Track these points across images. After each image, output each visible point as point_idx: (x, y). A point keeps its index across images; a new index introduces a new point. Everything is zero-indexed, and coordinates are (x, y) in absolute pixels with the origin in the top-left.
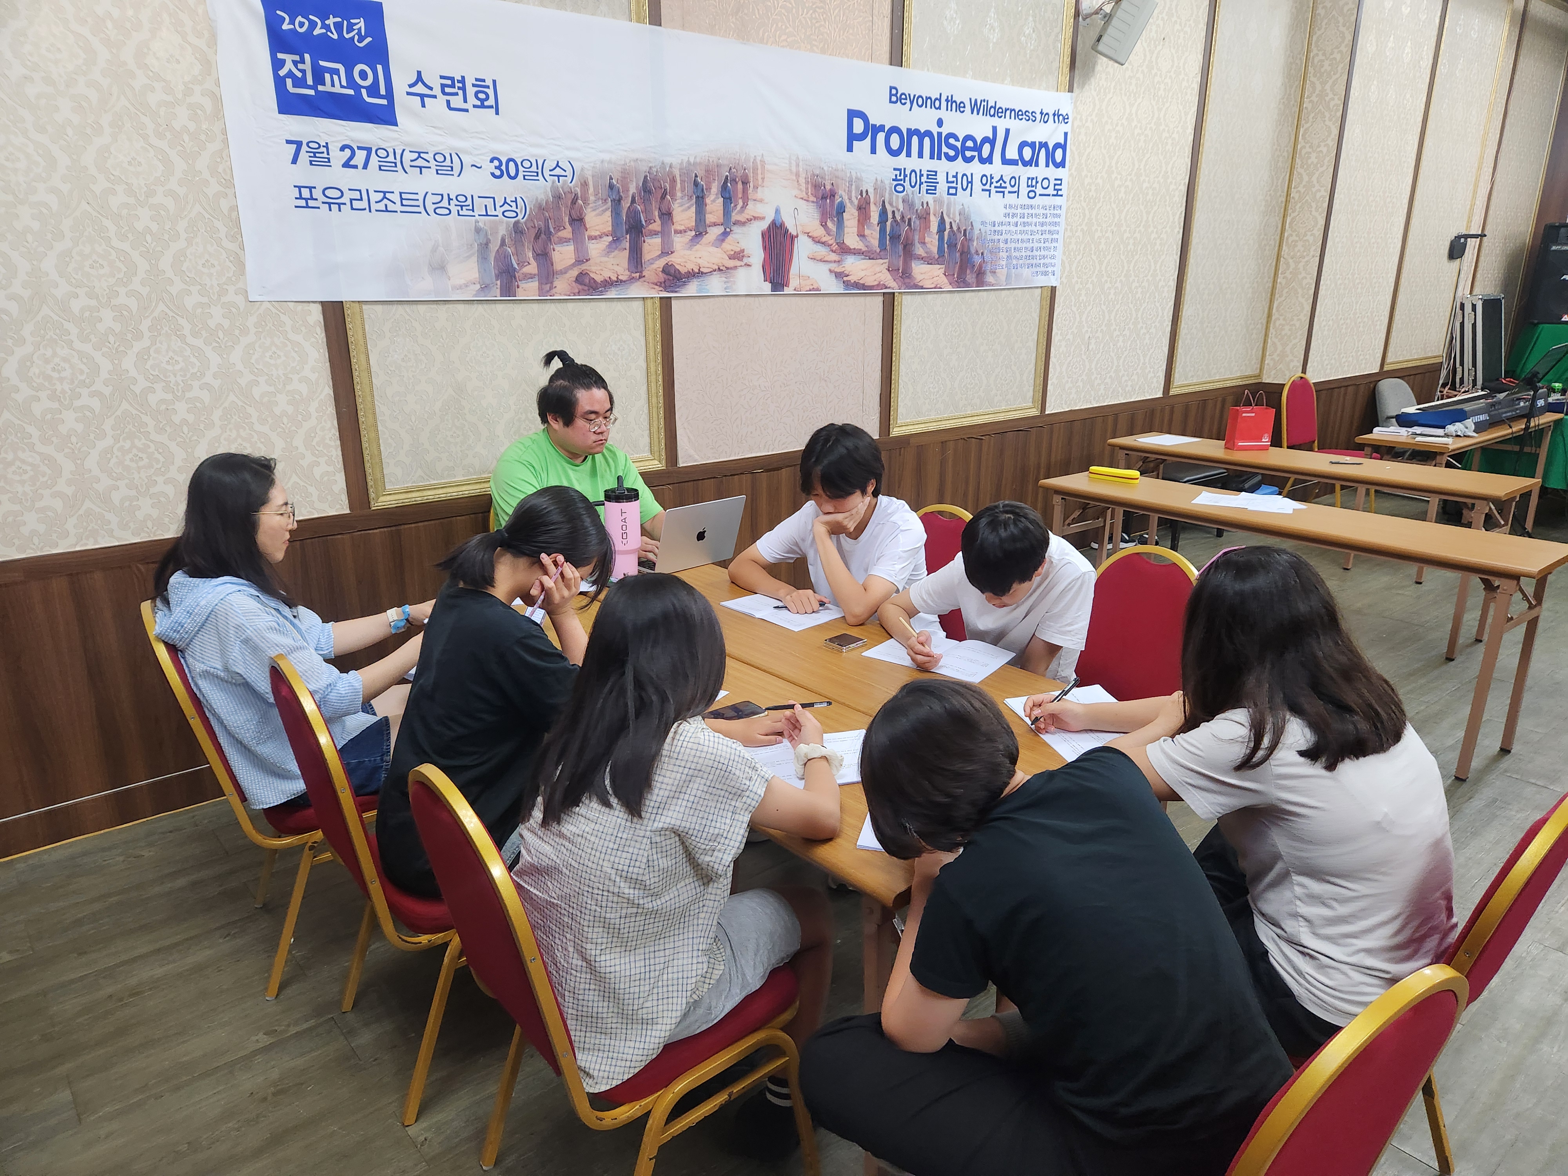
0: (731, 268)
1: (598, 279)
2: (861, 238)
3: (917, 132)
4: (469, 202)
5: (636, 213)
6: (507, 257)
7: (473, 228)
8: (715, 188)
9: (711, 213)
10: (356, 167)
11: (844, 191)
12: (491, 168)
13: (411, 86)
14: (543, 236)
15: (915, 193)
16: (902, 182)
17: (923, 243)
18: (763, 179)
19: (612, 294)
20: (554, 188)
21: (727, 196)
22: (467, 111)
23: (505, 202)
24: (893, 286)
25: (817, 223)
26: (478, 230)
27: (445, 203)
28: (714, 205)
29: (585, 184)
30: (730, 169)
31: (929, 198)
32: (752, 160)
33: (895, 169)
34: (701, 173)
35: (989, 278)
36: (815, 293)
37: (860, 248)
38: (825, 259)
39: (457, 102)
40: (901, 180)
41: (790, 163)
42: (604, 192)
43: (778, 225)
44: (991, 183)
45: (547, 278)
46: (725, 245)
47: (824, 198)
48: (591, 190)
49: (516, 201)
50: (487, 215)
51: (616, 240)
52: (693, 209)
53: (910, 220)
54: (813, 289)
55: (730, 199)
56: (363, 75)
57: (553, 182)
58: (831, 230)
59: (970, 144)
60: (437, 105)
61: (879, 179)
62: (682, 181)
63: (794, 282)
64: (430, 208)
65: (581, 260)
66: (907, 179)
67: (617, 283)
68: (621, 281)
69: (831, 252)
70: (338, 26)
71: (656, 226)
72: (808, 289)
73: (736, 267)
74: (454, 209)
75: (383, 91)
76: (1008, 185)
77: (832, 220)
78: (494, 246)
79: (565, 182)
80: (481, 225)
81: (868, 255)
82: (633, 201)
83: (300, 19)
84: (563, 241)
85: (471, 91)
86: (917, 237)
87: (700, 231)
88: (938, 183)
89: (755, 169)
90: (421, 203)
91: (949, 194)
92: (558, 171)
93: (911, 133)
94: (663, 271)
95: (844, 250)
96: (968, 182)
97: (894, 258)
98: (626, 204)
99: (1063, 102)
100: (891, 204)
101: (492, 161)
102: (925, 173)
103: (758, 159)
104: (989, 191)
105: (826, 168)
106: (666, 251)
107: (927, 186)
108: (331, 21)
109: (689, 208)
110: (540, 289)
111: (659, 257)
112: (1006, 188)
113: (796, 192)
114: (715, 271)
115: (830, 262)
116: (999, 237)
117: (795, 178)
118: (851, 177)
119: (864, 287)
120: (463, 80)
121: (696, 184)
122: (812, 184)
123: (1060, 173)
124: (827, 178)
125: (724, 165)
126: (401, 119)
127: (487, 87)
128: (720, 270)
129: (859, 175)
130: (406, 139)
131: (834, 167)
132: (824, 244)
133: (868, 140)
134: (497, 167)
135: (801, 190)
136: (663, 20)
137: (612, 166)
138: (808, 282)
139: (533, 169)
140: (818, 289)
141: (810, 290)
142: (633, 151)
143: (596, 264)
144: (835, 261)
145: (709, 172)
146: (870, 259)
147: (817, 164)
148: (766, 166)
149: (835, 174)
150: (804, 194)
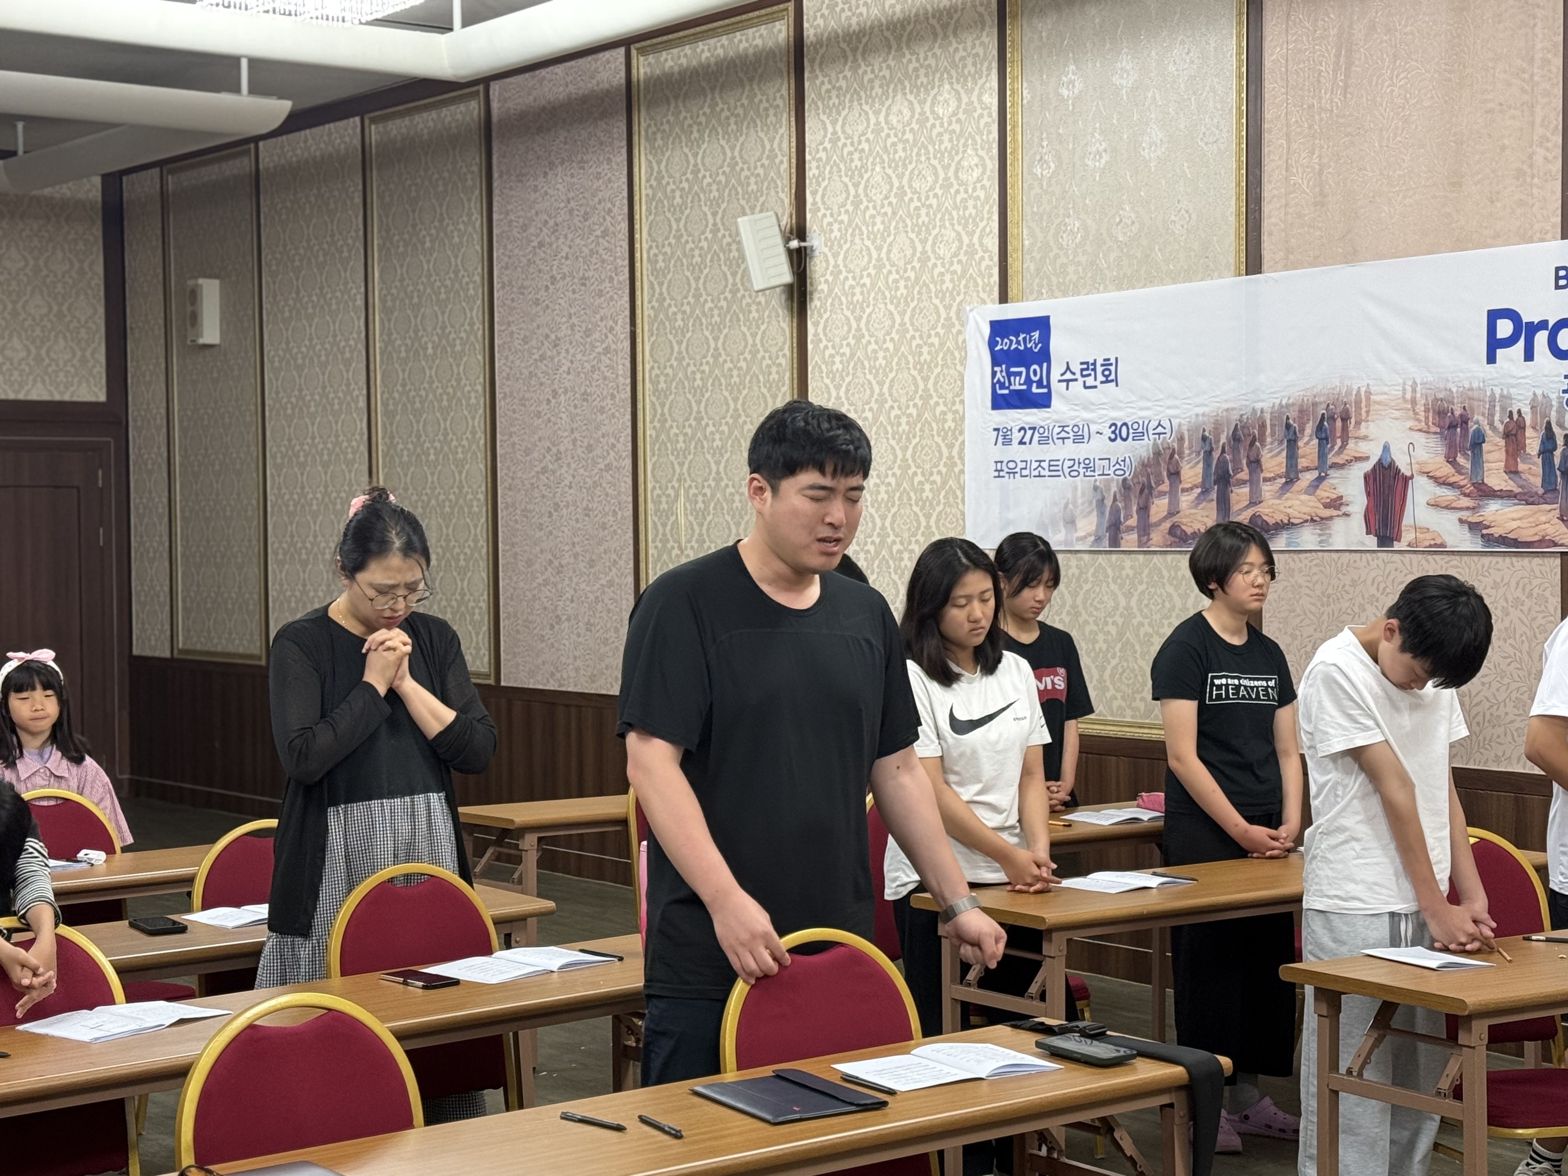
0: (1327, 519)
1: (1189, 531)
4: (1092, 464)
5: (1225, 462)
8: (1309, 429)
9: (1303, 457)
10: (1025, 443)
11: (1483, 415)
12: (1108, 432)
13: (1062, 375)
14: (1146, 491)
18: (1368, 412)
20: (1155, 445)
21: (1323, 435)
22: (1095, 387)
23: (1117, 462)
25: (1442, 459)
26: (1096, 488)
27: (1076, 467)
28: (1308, 447)
29: (1181, 439)
32: (1354, 392)
34: (1293, 414)
36: (1438, 550)
37: (1509, 488)
38: (1454, 505)
41: (1404, 390)
42: (1197, 444)
43: (1386, 464)
45: (1144, 530)
46: (1318, 492)
47: (1452, 426)
48: (1186, 444)
49: (1124, 461)
50: (1103, 474)
51: (1205, 492)
52: (1284, 454)
54: (1436, 545)
55: (1327, 439)
56: (1035, 372)
58: (1463, 467)
60: (1077, 387)
61: (1539, 392)
63: (1408, 536)
64: (1067, 471)
65: (1173, 512)
69: (1461, 497)
70: (1025, 339)
71: (1244, 475)
72: (1427, 544)
73: (1331, 518)
74: (1082, 471)
75: (1045, 383)
77: (1465, 455)
78: (1109, 502)
80: (1098, 483)
81: (1526, 498)
83: (1006, 340)
85: (1099, 369)
87: (1291, 477)
89: (1358, 403)
90: (1060, 468)
92: (1160, 430)
95: (1485, 493)
98: (1216, 455)
101: (1110, 427)
103: (1363, 390)
105: (1454, 390)
106: (1254, 501)
108: (1022, 336)
109: (1279, 453)
110: (1139, 541)
111: (1247, 507)
113: (1410, 423)
114: (1306, 521)
115: (1461, 509)
117: (1410, 406)
118: (1493, 393)
119: (1516, 543)
121: (1288, 426)
122: (1434, 411)
125: (1321, 403)
126: (1054, 402)
127: (1111, 364)
128: (1313, 520)
129: (1505, 392)
130: (1055, 417)
131: (1467, 386)
132: (1452, 485)
133: (1521, 343)
134: (1113, 432)
135: (1419, 420)
136: (1265, 267)
137: (1206, 419)
138: (1428, 536)
139: (1140, 430)
140: (1442, 545)
141: (1431, 546)
142: (1226, 401)
143: (1186, 516)
144: (1468, 508)
145: (1303, 413)
146: (1528, 504)
147: (1442, 385)
148: (1372, 397)
149: (1468, 395)
150: (1423, 424)
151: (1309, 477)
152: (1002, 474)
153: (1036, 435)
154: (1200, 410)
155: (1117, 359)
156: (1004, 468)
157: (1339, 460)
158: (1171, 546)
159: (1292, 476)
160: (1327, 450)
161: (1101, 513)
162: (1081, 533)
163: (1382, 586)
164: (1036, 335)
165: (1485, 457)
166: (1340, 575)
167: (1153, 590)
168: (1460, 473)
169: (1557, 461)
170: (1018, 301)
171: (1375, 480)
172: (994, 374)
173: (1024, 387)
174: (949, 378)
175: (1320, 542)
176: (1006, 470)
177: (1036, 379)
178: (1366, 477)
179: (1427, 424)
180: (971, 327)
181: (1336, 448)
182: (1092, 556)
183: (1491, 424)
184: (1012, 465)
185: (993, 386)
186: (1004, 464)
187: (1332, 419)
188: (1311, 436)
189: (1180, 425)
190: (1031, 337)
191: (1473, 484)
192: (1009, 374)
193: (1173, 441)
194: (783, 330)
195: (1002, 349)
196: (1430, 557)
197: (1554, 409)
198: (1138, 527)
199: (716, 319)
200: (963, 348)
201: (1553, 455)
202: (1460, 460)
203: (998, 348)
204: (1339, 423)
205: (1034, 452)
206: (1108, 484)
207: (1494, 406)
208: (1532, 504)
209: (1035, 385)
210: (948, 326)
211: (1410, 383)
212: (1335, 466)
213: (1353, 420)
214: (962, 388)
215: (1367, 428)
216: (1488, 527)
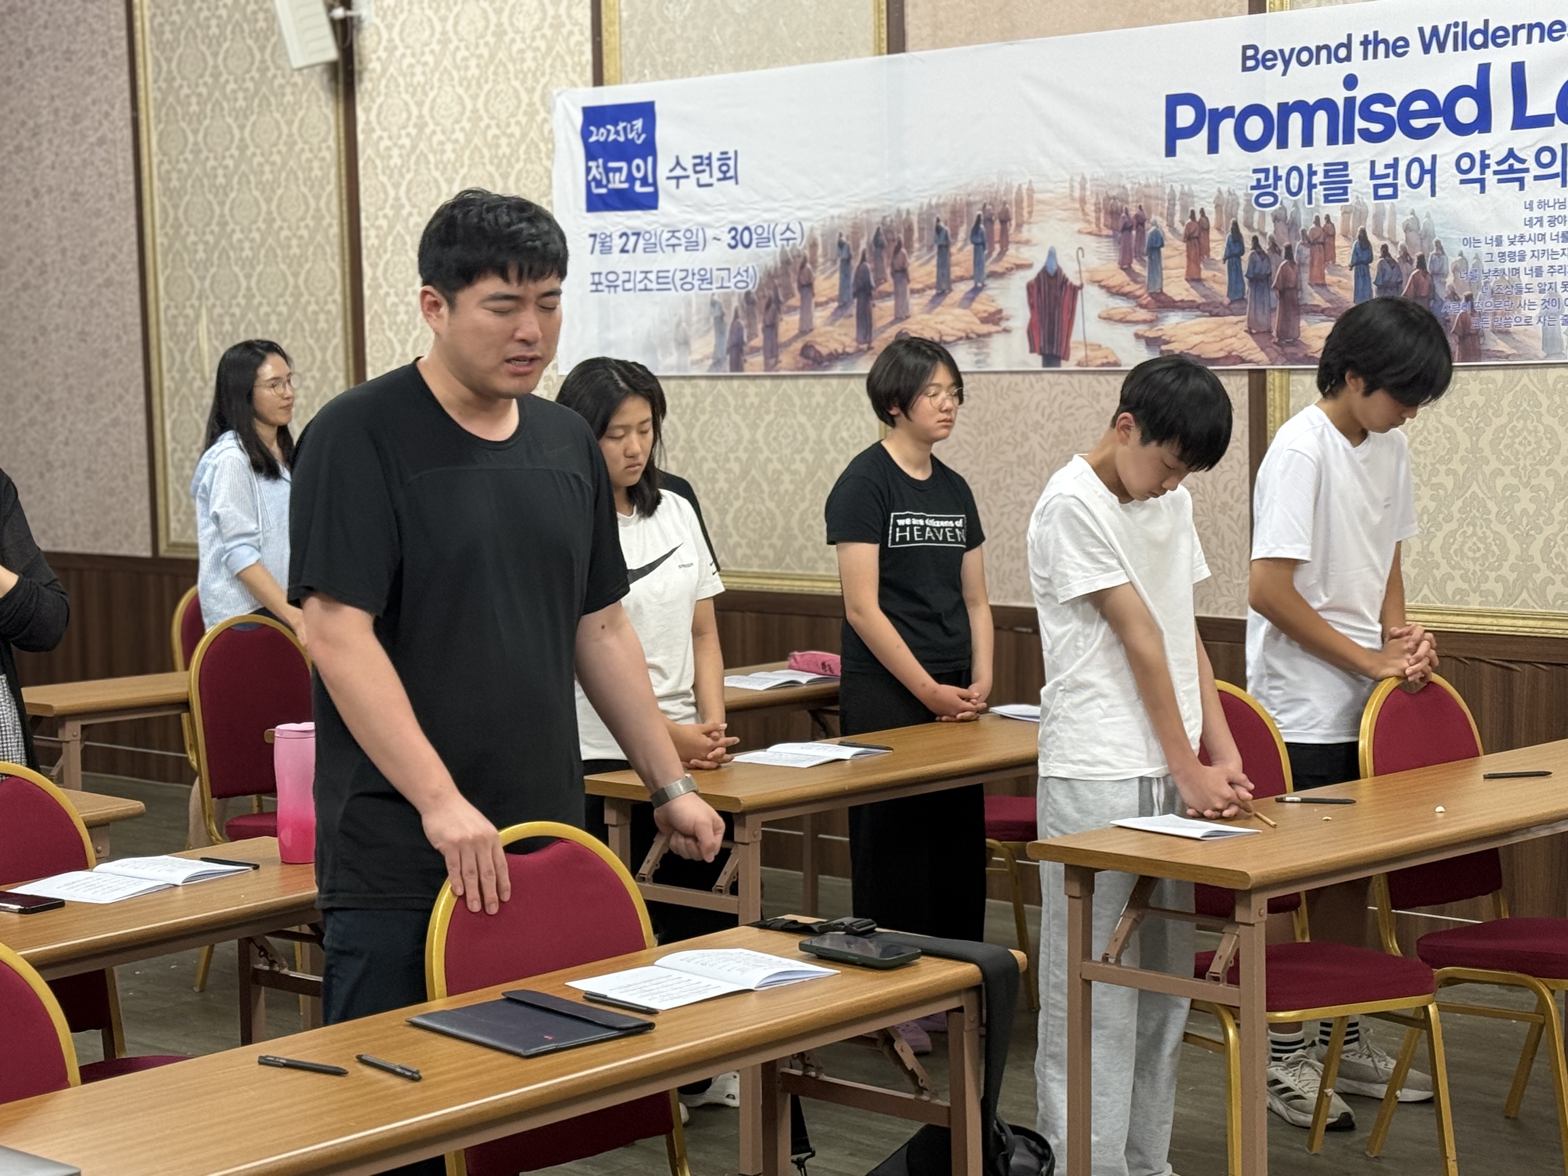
0: (985, 335)
1: (824, 351)
2: (1194, 284)
4: (708, 276)
7: (709, 301)
8: (963, 232)
9: (957, 265)
10: (627, 251)
11: (1161, 215)
12: (727, 238)
13: (671, 171)
14: (773, 306)
15: (1300, 205)
16: (1271, 190)
18: (1030, 213)
19: (838, 370)
20: (783, 252)
21: (979, 240)
22: (711, 185)
23: (739, 273)
24: (1259, 357)
25: (1115, 266)
26: (713, 304)
27: (689, 279)
28: (962, 253)
29: (813, 246)
30: (985, 206)
32: (1015, 190)
33: (1256, 171)
36: (1112, 369)
37: (1191, 298)
38: (1129, 318)
39: (705, 178)
40: (1269, 186)
41: (1072, 187)
42: (833, 251)
43: (1051, 272)
44: (1484, 167)
45: (772, 351)
46: (976, 306)
47: (1127, 229)
48: (820, 251)
49: (747, 271)
50: (722, 287)
51: (843, 306)
52: (934, 262)
53: (1289, 249)
54: (1108, 364)
55: (983, 244)
56: (638, 168)
57: (783, 246)
58: (1139, 275)
59: (1423, 105)
60: (689, 185)
61: (1224, 189)
62: (921, 230)
63: (1077, 354)
65: (805, 329)
66: (1282, 184)
67: (843, 356)
68: (848, 354)
69: (1138, 309)
70: (625, 129)
72: (1099, 362)
74: (696, 283)
75: (650, 180)
76: (1531, 164)
77: (1141, 261)
78: (729, 320)
79: (794, 245)
80: (716, 298)
81: (1210, 309)
82: (863, 259)
83: (602, 130)
85: (716, 164)
86: (1305, 276)
88: (1350, 182)
89: (1019, 203)
90: (670, 280)
91: (1377, 197)
92: (788, 234)
95: (1164, 304)
96: (1423, 171)
97: (1260, 312)
98: (855, 263)
100: (1249, 227)
101: (730, 232)
102: (1320, 170)
103: (1025, 187)
104: (1482, 182)
105: (1129, 186)
106: (901, 315)
107: (1325, 189)
108: (621, 125)
109: (929, 261)
111: (892, 323)
112: (1527, 170)
114: (961, 339)
115: (1137, 322)
116: (1517, 264)
117: (1077, 206)
120: (709, 157)
121: (939, 230)
122: (1106, 211)
124: (1130, 199)
125: (975, 203)
126: (662, 202)
127: (729, 159)
128: (968, 338)
129: (1186, 188)
130: (664, 220)
131: (1143, 182)
132: (1127, 295)
133: (1204, 133)
134: (734, 238)
135: (1088, 222)
136: (910, 43)
137: (842, 221)
138: (1099, 353)
139: (765, 235)
140: (1116, 364)
141: (1103, 365)
142: (866, 201)
143: (821, 335)
144: (1145, 322)
145: (955, 213)
146: (1212, 315)
147: (1114, 181)
148: (1037, 196)
149: (1145, 194)
150: (1093, 226)
151: (962, 289)
152: (600, 287)
153: (641, 242)
154: (835, 212)
155: (736, 152)
156: (603, 280)
157: (998, 268)
158: (803, 369)
159: (944, 286)
160: (984, 257)
161: (720, 332)
162: (696, 356)
163: (1047, 412)
164: (639, 124)
165: (1165, 263)
166: (1000, 401)
167: (782, 421)
168: (1136, 282)
169: (1245, 266)
170: (616, 83)
171: (1039, 290)
172: (588, 170)
173: (625, 186)
174: (533, 174)
175: (978, 362)
176: (606, 283)
177: (639, 175)
178: (1030, 287)
179: (1098, 226)
180: (558, 115)
181: (995, 254)
182: (709, 382)
183: (1171, 225)
184: (612, 277)
185: (588, 184)
186: (603, 277)
187: (989, 221)
188: (965, 240)
189: (812, 229)
190: (632, 126)
191: (1151, 294)
192: (607, 170)
193: (805, 248)
194: (326, 117)
195: (597, 141)
196: (1102, 378)
197: (1242, 207)
198: (765, 348)
199: (241, 103)
200: (550, 139)
201: (1240, 260)
202: (1136, 266)
203: (593, 139)
204: (997, 226)
205: (637, 262)
206: (728, 298)
207: (1174, 205)
208: (1217, 315)
209: (638, 183)
210: (531, 114)
211: (1078, 179)
212: (994, 275)
213: (1013, 222)
214: (550, 186)
215: (1029, 231)
216: (1167, 343)
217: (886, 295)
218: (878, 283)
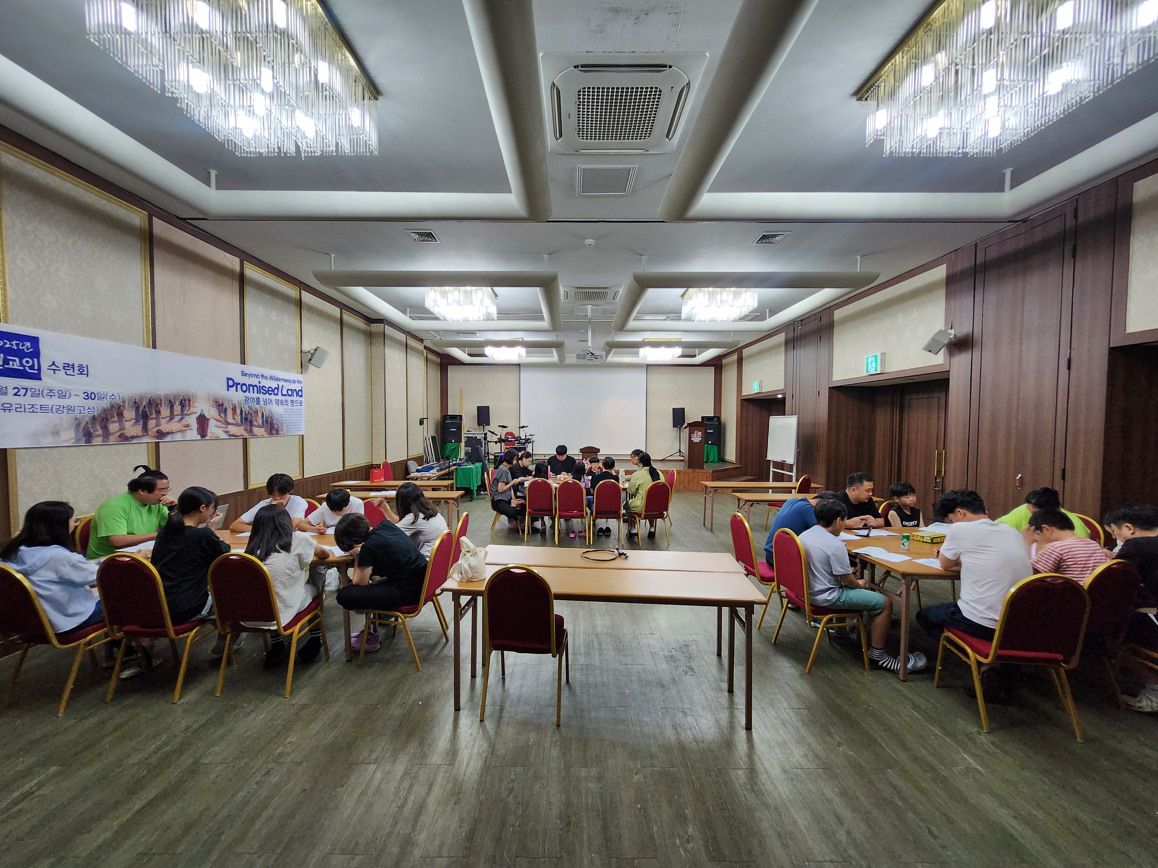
0: (184, 431)
1: (129, 436)
3: (252, 385)
4: (73, 408)
6: (88, 428)
7: (74, 418)
8: (177, 403)
10: (20, 395)
11: (227, 404)
12: (84, 396)
13: (49, 366)
17: (256, 421)
18: (196, 400)
19: (135, 441)
20: (111, 403)
22: (75, 375)
23: (89, 408)
24: (246, 435)
26: (76, 419)
27: (61, 409)
28: (177, 408)
29: (124, 402)
31: (258, 406)
32: (192, 393)
33: (244, 396)
35: (280, 432)
36: (217, 439)
38: (221, 426)
39: (70, 372)
40: (247, 400)
41: (206, 394)
42: (132, 404)
44: (278, 402)
47: (219, 406)
48: (127, 403)
49: (94, 408)
51: (137, 421)
54: (217, 437)
59: (270, 389)
60: (61, 373)
64: (54, 410)
66: (250, 400)
67: (137, 437)
69: (223, 424)
72: (215, 437)
73: (186, 430)
74: (65, 411)
75: (36, 368)
76: (284, 402)
77: (223, 413)
78: (83, 425)
81: (237, 425)
82: (144, 407)
84: (113, 422)
85: (76, 369)
87: (172, 417)
88: (260, 401)
89: (193, 396)
90: (50, 409)
91: (264, 405)
92: (113, 397)
93: (250, 385)
94: (157, 432)
95: (228, 423)
96: (271, 401)
98: (141, 408)
99: (299, 377)
101: (84, 393)
102: (255, 398)
103: (194, 393)
104: (278, 404)
105: (219, 396)
107: (257, 402)
113: (208, 404)
114: (178, 432)
115: (223, 427)
116: (283, 419)
117: (208, 399)
119: (235, 436)
120: (73, 365)
121: (170, 401)
122: (215, 401)
123: (301, 399)
124: (220, 399)
126: (44, 378)
127: (84, 367)
128: (180, 431)
130: (45, 385)
131: (223, 396)
132: (220, 421)
133: (235, 387)
134: (86, 396)
135: (211, 403)
139: (103, 396)
144: (225, 427)
145: (175, 397)
147: (216, 395)
148: (198, 396)
149: (223, 398)
151: (178, 418)
153: (29, 393)
158: (120, 441)
168: (222, 418)
175: (182, 438)
176: (2, 408)
179: (213, 405)
184: (7, 405)
187: (185, 400)
189: (123, 396)
202: (222, 415)
205: (26, 400)
206: (84, 417)
211: (209, 393)
212: (186, 414)
215: (196, 404)
216: (229, 432)
217: (153, 419)
218: (151, 414)
